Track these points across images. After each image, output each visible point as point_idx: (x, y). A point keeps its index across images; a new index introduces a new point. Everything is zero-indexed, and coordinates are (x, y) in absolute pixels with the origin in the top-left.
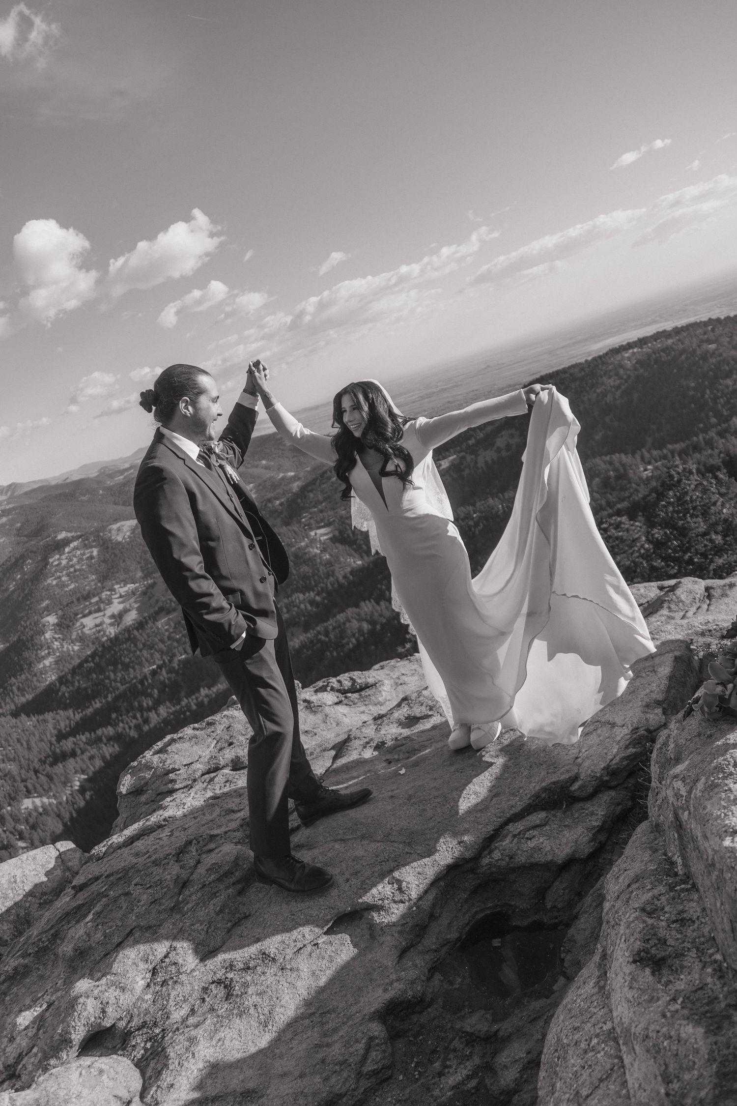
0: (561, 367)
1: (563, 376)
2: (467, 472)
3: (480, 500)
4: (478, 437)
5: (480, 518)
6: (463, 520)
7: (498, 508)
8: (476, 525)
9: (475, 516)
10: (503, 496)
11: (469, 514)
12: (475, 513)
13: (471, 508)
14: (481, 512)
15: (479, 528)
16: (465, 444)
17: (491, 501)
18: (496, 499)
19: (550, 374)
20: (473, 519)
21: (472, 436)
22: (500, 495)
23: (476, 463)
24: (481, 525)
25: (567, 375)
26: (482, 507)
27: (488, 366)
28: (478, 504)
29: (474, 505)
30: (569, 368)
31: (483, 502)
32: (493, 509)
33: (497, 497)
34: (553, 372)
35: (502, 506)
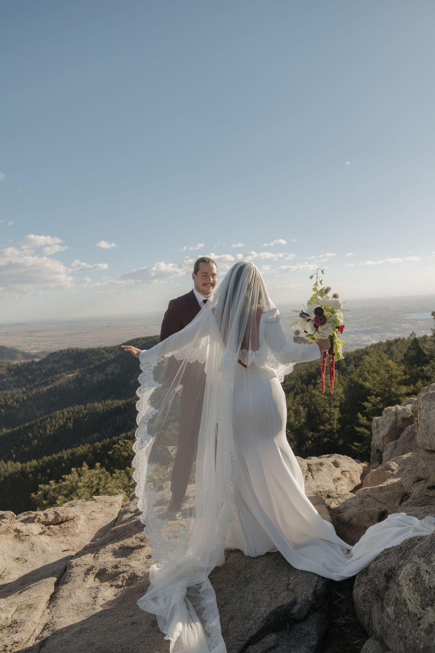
0: (149, 335)
1: (150, 340)
2: (85, 384)
3: (90, 403)
4: (95, 365)
5: (88, 414)
6: (76, 413)
7: (100, 409)
8: (84, 417)
9: (84, 412)
10: (105, 402)
11: (81, 410)
12: (85, 410)
13: (83, 407)
14: (89, 409)
15: (86, 419)
16: (87, 367)
17: (96, 404)
18: (100, 404)
19: (143, 338)
20: (83, 413)
21: (93, 363)
22: (103, 401)
23: (92, 379)
24: (87, 417)
25: (153, 340)
26: (90, 407)
27: (110, 326)
28: (88, 405)
29: (85, 405)
30: (154, 337)
31: (91, 404)
32: (97, 409)
33: (101, 402)
34: (145, 337)
35: (103, 408)
